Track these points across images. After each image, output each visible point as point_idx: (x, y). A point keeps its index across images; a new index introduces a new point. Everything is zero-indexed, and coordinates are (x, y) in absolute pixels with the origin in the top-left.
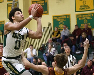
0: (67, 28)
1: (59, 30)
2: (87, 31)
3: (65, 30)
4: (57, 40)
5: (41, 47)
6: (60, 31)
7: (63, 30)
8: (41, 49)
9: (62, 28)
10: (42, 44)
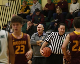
0: (38, 2)
1: (28, 4)
2: (62, 4)
3: (35, 4)
4: (27, 17)
5: (5, 25)
6: (30, 5)
7: (32, 4)
8: (4, 28)
9: (32, 2)
10: (8, 21)
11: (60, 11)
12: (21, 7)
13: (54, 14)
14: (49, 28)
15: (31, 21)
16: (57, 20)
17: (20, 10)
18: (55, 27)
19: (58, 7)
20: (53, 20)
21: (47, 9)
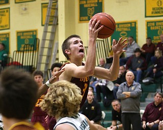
0: (134, 42)
11: (160, 53)
12: (110, 49)
13: (152, 58)
14: (146, 76)
15: (125, 66)
16: (156, 65)
17: (110, 52)
18: (154, 75)
19: (158, 48)
20: (151, 64)
21: (144, 51)
